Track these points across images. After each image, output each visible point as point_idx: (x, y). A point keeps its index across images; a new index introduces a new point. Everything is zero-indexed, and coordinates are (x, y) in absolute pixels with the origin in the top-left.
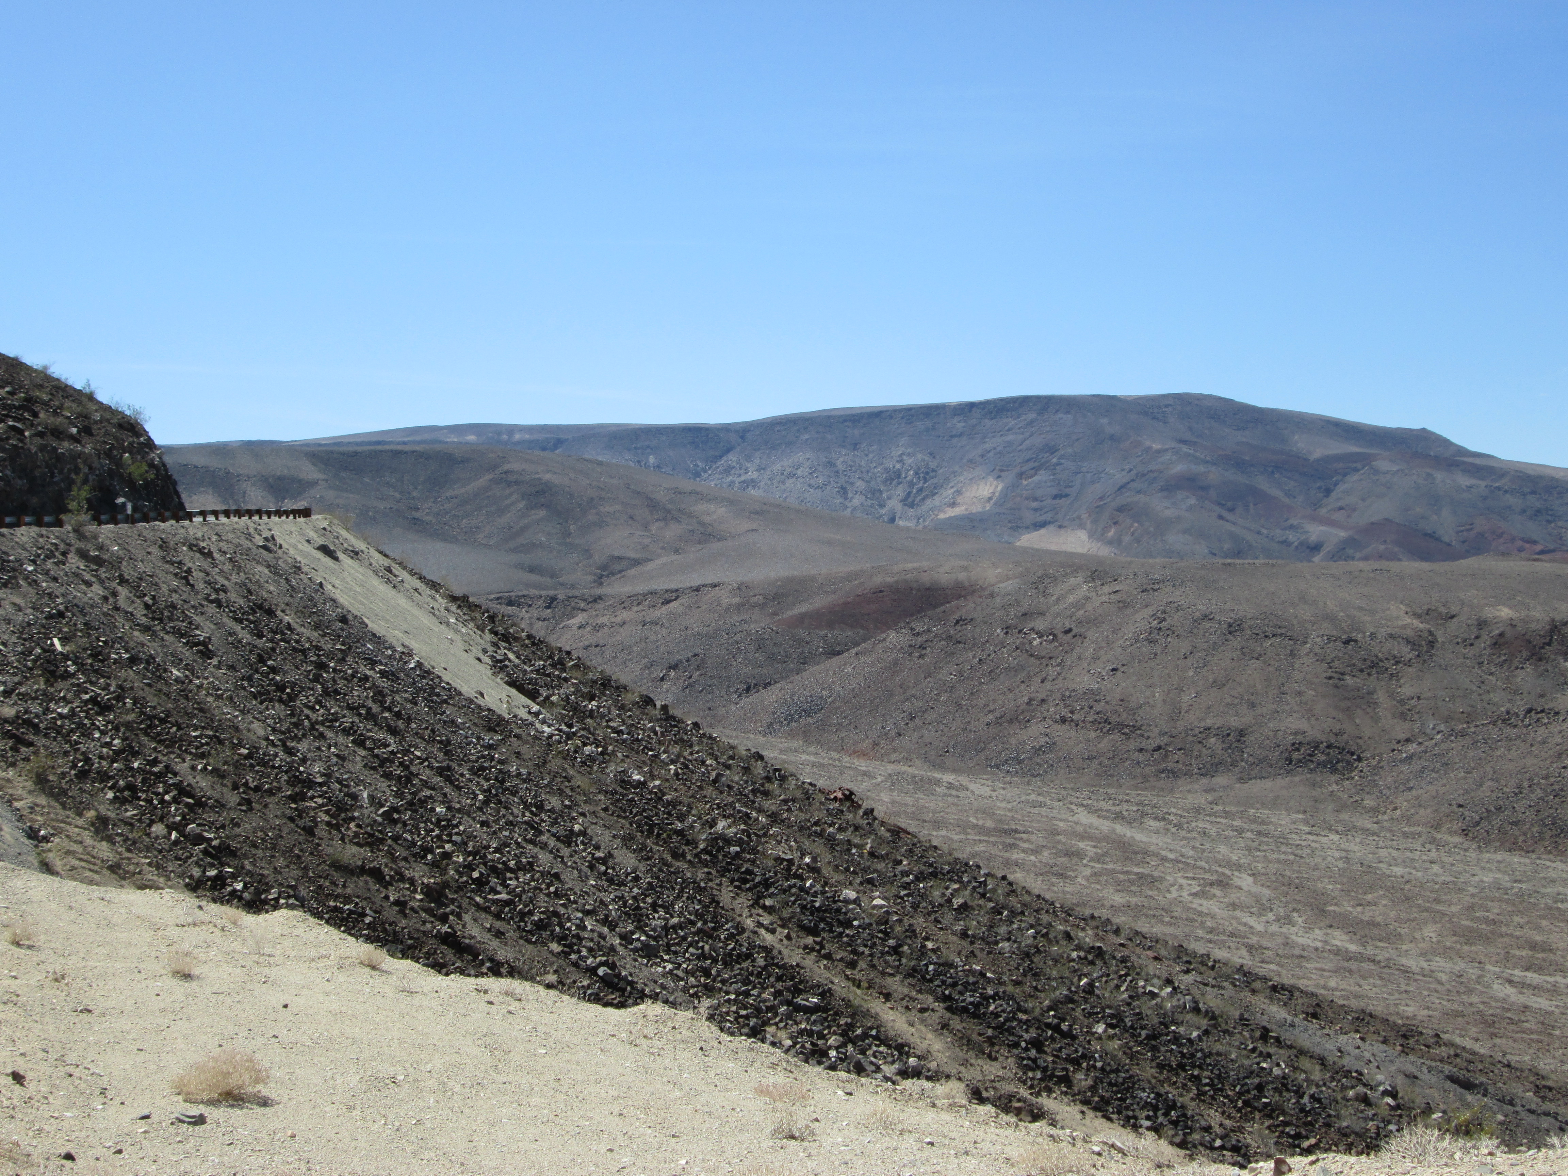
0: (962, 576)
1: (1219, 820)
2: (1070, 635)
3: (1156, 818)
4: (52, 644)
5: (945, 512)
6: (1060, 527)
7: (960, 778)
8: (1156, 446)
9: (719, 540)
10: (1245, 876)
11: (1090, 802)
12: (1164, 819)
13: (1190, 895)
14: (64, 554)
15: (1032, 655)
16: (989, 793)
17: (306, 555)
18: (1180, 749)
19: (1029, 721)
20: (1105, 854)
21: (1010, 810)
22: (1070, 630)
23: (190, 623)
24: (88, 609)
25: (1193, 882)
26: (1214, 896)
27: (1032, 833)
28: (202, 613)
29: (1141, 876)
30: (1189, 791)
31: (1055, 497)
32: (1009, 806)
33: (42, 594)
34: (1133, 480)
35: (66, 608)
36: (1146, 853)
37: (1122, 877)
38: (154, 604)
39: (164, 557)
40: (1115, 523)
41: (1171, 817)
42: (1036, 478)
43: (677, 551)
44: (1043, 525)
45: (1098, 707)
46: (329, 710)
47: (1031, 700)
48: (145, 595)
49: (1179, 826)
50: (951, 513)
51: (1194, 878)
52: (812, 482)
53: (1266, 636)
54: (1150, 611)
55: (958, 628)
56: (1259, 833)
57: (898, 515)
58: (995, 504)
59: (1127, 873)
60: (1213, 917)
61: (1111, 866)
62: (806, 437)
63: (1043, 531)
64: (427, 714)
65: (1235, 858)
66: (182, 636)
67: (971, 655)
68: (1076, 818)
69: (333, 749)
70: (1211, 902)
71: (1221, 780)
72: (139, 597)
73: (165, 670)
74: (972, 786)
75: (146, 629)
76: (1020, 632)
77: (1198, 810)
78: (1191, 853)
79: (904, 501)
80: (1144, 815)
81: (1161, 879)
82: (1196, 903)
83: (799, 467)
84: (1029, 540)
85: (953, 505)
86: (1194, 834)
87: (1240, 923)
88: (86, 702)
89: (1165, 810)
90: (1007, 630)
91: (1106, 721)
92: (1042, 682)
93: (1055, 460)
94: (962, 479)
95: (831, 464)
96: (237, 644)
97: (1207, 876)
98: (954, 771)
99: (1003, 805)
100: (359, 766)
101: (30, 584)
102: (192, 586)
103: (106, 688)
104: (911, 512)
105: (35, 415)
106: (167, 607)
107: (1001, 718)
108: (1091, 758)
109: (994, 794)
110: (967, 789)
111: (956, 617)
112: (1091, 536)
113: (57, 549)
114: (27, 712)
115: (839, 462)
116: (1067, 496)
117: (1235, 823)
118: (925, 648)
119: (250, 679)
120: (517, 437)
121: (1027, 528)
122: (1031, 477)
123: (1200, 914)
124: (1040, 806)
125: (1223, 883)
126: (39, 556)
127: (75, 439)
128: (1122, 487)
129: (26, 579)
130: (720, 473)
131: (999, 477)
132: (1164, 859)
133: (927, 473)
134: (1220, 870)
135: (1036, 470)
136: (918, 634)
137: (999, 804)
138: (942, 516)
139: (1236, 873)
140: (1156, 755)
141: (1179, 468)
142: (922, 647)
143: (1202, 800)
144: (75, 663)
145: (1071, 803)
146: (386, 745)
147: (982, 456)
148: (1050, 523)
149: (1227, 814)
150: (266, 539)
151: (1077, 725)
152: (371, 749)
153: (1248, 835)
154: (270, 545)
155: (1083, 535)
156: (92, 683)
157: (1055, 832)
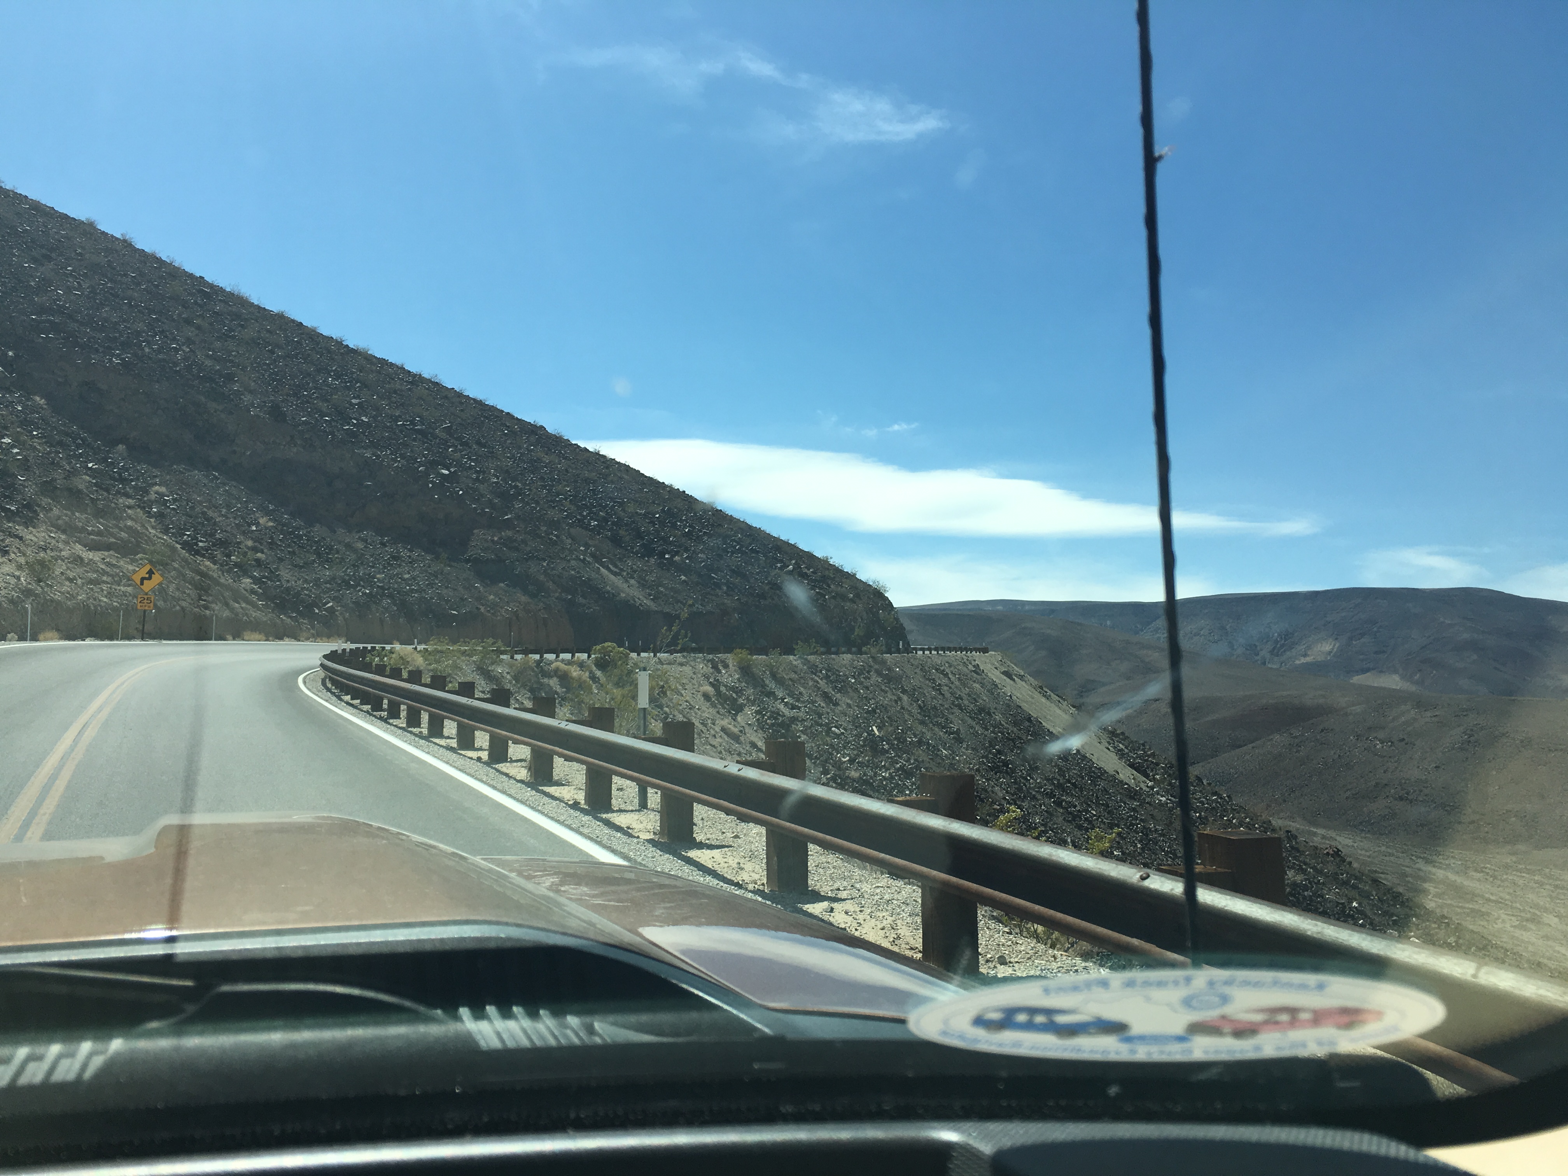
0: (1321, 701)
1: (1524, 875)
2: (1403, 743)
3: (1476, 871)
4: (872, 730)
5: (1300, 660)
6: (1381, 672)
7: (1329, 832)
8: (1448, 622)
9: (1155, 673)
10: (1551, 916)
11: (1426, 855)
12: (1483, 872)
13: (1512, 926)
14: (868, 672)
15: (1376, 755)
16: (1352, 844)
17: (997, 677)
18: (1489, 824)
19: (1376, 798)
20: (1444, 893)
21: (1369, 857)
22: (1403, 739)
23: (947, 719)
24: (889, 708)
25: (1513, 918)
26: (1532, 929)
27: (1388, 874)
28: (953, 714)
29: (1473, 910)
30: (1498, 853)
31: (1376, 653)
32: (1368, 854)
33: (861, 698)
34: (1431, 643)
35: (876, 706)
36: (1474, 895)
37: (1459, 910)
38: (924, 706)
39: (925, 676)
40: (1420, 671)
41: (1487, 871)
42: (1363, 640)
43: (1128, 678)
44: (1367, 670)
45: (1426, 791)
46: (1036, 781)
47: (1377, 784)
48: (918, 700)
49: (1495, 878)
50: (1303, 660)
51: (1513, 915)
52: (1211, 638)
53: (1550, 750)
54: (1462, 729)
55: (1323, 734)
56: (1556, 887)
57: (1267, 660)
58: (1334, 656)
59: (1462, 907)
60: (1533, 944)
61: (1449, 902)
62: (1206, 611)
63: (1368, 674)
64: (1090, 784)
65: (1542, 903)
66: (943, 727)
67: (1332, 752)
68: (1417, 866)
69: (1043, 807)
70: (1529, 933)
71: (1521, 847)
72: (915, 702)
73: (939, 750)
74: (1338, 838)
75: (922, 723)
76: (1366, 739)
77: (1507, 867)
78: (1507, 897)
79: (1271, 652)
80: (1467, 868)
81: (1488, 914)
82: (1518, 933)
83: (1202, 629)
84: (1357, 679)
85: (1305, 655)
86: (1506, 884)
87: (1554, 951)
88: (898, 770)
89: (1482, 865)
90: (1358, 737)
91: (1432, 801)
92: (1385, 772)
93: (1375, 629)
94: (1311, 639)
95: (1223, 628)
96: (976, 734)
97: (1523, 914)
98: (1324, 827)
99: (1363, 852)
100: (1061, 819)
101: (853, 691)
102: (943, 695)
103: (908, 760)
104: (1276, 659)
105: (829, 586)
106: (932, 708)
107: (1356, 794)
108: (1422, 825)
109: (1355, 845)
110: (1336, 840)
111: (1321, 727)
112: (1403, 677)
113: (865, 669)
114: (865, 775)
115: (1228, 627)
116: (1384, 652)
117: (1536, 878)
118: (1300, 747)
119: (986, 757)
120: (1027, 608)
121: (1357, 672)
122: (1359, 639)
123: (1523, 941)
124: (1389, 856)
125: (1535, 920)
126: (855, 673)
127: (852, 601)
128: (1423, 648)
129: (852, 687)
130: (1151, 632)
131: (1336, 639)
132: (1489, 900)
133: (1287, 635)
134: (1531, 910)
135: (1362, 635)
136: (1296, 737)
137: (1360, 852)
138: (1297, 662)
139: (1545, 914)
140: (1471, 827)
141: (1466, 636)
142: (1298, 745)
143: (1509, 860)
144: (887, 744)
145: (1412, 855)
146: (1075, 806)
147: (1325, 625)
148: (1373, 669)
149: (1529, 871)
150: (974, 666)
151: (1411, 803)
152: (1066, 808)
153: (1548, 887)
154: (977, 670)
155: (1396, 677)
156: (900, 757)
157: (1405, 875)
